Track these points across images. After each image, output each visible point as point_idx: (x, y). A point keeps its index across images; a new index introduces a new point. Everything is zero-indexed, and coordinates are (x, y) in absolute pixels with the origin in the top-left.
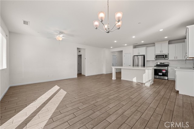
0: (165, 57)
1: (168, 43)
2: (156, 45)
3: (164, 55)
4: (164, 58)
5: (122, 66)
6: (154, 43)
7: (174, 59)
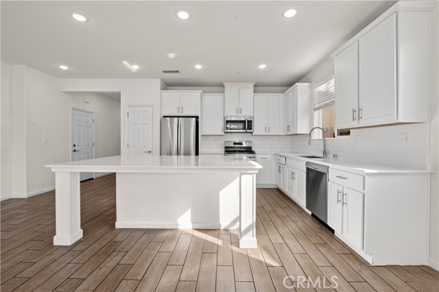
0: (248, 125)
1: (252, 90)
2: (226, 90)
3: (244, 122)
4: (245, 129)
5: (119, 154)
6: (222, 85)
7: (263, 133)
